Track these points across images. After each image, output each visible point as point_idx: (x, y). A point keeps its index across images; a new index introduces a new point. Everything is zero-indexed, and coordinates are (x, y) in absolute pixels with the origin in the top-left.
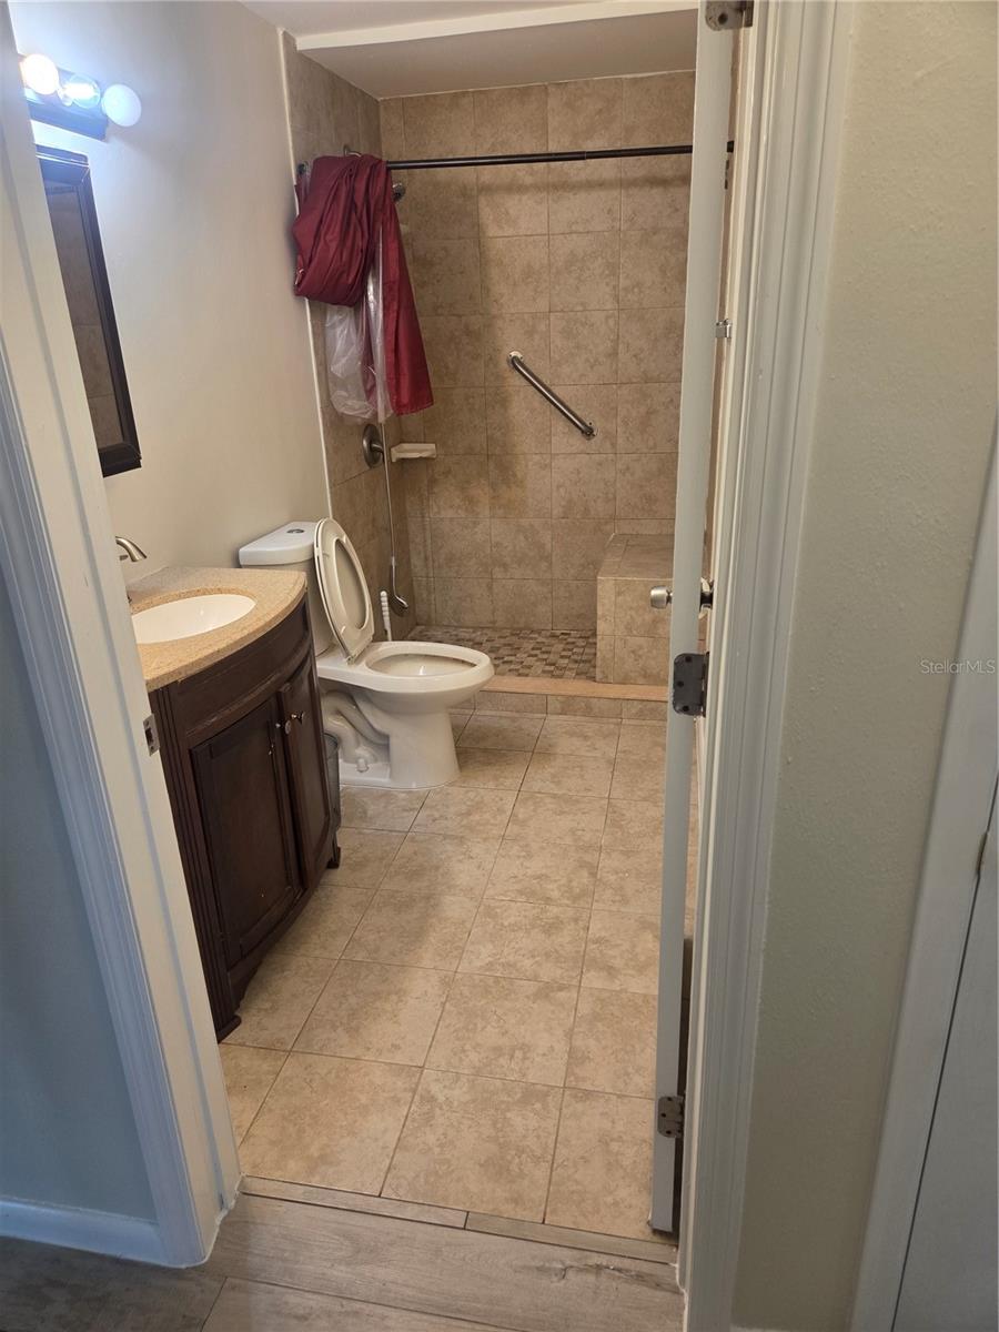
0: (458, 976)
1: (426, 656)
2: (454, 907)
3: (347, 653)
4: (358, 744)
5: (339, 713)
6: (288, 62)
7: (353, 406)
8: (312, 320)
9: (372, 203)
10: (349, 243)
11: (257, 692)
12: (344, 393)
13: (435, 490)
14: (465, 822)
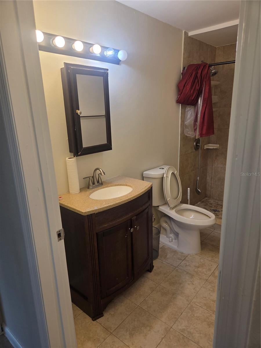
0: (172, 330)
1: (196, 211)
2: (180, 301)
3: (169, 206)
4: (171, 233)
5: (166, 222)
6: (185, 39)
7: (190, 133)
8: (181, 110)
9: (203, 76)
10: (194, 88)
11: (123, 219)
12: (188, 130)
13: (218, 158)
14: (196, 270)
